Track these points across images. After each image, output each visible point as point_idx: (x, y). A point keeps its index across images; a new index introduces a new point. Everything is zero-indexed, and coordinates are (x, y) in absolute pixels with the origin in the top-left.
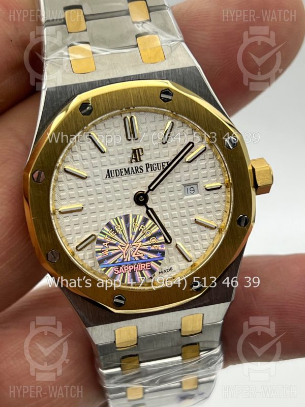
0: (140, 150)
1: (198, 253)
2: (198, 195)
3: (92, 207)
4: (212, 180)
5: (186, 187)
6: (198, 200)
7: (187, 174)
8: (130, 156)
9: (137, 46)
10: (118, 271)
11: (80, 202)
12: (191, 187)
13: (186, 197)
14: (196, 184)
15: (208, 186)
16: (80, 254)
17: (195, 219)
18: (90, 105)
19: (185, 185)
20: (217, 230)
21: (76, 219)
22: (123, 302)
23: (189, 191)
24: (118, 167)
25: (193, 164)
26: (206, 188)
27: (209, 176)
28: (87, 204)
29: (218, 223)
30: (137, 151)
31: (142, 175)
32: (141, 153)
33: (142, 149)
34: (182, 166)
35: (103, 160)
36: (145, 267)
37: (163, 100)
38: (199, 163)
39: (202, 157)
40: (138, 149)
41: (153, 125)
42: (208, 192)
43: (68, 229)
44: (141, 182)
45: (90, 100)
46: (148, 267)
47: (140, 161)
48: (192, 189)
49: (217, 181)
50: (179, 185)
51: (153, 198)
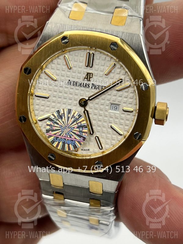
0: (91, 74)
1: (107, 146)
2: (118, 112)
3: (54, 99)
4: (129, 106)
5: (112, 105)
6: (116, 115)
7: (114, 98)
8: (84, 76)
9: (113, 13)
10: (56, 140)
11: (48, 93)
12: (115, 106)
13: (110, 111)
14: (119, 105)
15: (125, 108)
16: (40, 123)
17: (111, 126)
18: (68, 38)
19: (112, 104)
20: (123, 136)
21: (43, 102)
22: (53, 159)
23: (114, 108)
24: (76, 80)
25: (120, 93)
26: (123, 110)
27: (128, 103)
28: (52, 96)
29: (125, 133)
30: (89, 74)
31: (88, 89)
32: (91, 76)
33: (92, 74)
34: (113, 92)
35: (69, 73)
36: (72, 143)
37: (111, 49)
38: (124, 93)
39: (126, 90)
40: (90, 73)
41: (103, 62)
42: (124, 112)
43: (37, 107)
44: (86, 94)
45: (68, 35)
46: (73, 144)
47: (89, 80)
48: (116, 107)
49: (131, 107)
50: (108, 102)
51: (90, 105)
